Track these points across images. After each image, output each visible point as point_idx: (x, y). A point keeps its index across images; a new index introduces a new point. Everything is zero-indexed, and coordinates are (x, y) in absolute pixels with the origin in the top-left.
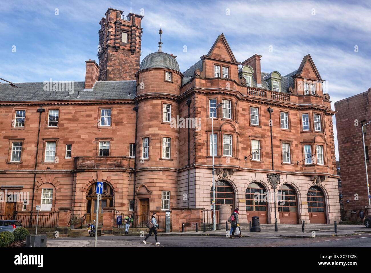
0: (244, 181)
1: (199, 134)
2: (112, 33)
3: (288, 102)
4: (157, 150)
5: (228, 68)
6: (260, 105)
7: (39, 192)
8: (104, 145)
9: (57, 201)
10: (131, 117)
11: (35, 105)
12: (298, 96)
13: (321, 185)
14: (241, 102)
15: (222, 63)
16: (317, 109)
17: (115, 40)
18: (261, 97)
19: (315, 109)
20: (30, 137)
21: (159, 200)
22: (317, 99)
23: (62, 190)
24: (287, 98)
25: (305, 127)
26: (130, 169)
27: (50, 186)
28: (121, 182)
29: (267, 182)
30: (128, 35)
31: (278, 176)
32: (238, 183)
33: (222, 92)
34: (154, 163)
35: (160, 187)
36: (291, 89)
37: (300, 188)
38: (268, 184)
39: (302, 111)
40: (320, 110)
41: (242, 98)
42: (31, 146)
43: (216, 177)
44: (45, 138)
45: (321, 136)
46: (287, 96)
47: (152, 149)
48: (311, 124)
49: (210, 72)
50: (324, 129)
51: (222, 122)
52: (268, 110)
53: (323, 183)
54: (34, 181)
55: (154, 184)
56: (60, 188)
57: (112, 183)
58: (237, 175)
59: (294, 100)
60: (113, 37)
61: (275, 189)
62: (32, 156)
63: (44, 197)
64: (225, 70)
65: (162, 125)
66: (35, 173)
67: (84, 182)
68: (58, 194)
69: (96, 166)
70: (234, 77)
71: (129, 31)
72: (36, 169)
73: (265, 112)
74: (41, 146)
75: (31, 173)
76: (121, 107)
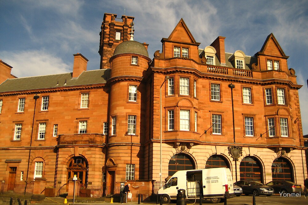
0: (204, 154)
1: (157, 110)
2: (107, 33)
3: (251, 78)
4: (122, 127)
5: (188, 49)
6: (221, 82)
7: (33, 165)
8: (83, 124)
9: (45, 173)
10: (105, 99)
11: (32, 93)
12: (261, 72)
13: (287, 157)
14: (201, 79)
15: (182, 45)
16: (280, 83)
17: (109, 38)
18: (222, 75)
19: (278, 83)
20: (28, 119)
21: (123, 172)
22: (280, 74)
23: (50, 163)
24: (250, 74)
25: (268, 101)
26: (103, 144)
27: (41, 160)
28: (93, 156)
29: (229, 154)
30: (121, 34)
31: (240, 149)
32: (198, 156)
33: (179, 70)
34: (120, 139)
35: (125, 160)
36: (253, 65)
37: (264, 159)
38: (229, 157)
39: (265, 86)
40: (283, 84)
41: (202, 76)
42: (28, 127)
43: (174, 151)
44: (38, 119)
45: (285, 109)
46: (250, 73)
47: (119, 126)
48: (274, 98)
49: (169, 53)
50: (288, 102)
51: (179, 98)
52: (230, 86)
53: (289, 155)
54: (29, 156)
55: (119, 158)
56: (48, 162)
57: (86, 157)
58: (196, 149)
59: (257, 76)
60: (108, 36)
61: (237, 162)
62: (29, 135)
63: (37, 169)
64: (185, 51)
65: (128, 104)
66: (30, 149)
67: (64, 156)
68: (46, 167)
69: (74, 142)
70: (193, 57)
71: (121, 31)
72: (31, 146)
73: (226, 88)
74: (35, 126)
75: (27, 149)
76: (97, 91)
